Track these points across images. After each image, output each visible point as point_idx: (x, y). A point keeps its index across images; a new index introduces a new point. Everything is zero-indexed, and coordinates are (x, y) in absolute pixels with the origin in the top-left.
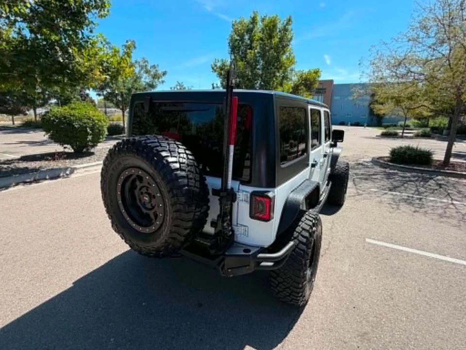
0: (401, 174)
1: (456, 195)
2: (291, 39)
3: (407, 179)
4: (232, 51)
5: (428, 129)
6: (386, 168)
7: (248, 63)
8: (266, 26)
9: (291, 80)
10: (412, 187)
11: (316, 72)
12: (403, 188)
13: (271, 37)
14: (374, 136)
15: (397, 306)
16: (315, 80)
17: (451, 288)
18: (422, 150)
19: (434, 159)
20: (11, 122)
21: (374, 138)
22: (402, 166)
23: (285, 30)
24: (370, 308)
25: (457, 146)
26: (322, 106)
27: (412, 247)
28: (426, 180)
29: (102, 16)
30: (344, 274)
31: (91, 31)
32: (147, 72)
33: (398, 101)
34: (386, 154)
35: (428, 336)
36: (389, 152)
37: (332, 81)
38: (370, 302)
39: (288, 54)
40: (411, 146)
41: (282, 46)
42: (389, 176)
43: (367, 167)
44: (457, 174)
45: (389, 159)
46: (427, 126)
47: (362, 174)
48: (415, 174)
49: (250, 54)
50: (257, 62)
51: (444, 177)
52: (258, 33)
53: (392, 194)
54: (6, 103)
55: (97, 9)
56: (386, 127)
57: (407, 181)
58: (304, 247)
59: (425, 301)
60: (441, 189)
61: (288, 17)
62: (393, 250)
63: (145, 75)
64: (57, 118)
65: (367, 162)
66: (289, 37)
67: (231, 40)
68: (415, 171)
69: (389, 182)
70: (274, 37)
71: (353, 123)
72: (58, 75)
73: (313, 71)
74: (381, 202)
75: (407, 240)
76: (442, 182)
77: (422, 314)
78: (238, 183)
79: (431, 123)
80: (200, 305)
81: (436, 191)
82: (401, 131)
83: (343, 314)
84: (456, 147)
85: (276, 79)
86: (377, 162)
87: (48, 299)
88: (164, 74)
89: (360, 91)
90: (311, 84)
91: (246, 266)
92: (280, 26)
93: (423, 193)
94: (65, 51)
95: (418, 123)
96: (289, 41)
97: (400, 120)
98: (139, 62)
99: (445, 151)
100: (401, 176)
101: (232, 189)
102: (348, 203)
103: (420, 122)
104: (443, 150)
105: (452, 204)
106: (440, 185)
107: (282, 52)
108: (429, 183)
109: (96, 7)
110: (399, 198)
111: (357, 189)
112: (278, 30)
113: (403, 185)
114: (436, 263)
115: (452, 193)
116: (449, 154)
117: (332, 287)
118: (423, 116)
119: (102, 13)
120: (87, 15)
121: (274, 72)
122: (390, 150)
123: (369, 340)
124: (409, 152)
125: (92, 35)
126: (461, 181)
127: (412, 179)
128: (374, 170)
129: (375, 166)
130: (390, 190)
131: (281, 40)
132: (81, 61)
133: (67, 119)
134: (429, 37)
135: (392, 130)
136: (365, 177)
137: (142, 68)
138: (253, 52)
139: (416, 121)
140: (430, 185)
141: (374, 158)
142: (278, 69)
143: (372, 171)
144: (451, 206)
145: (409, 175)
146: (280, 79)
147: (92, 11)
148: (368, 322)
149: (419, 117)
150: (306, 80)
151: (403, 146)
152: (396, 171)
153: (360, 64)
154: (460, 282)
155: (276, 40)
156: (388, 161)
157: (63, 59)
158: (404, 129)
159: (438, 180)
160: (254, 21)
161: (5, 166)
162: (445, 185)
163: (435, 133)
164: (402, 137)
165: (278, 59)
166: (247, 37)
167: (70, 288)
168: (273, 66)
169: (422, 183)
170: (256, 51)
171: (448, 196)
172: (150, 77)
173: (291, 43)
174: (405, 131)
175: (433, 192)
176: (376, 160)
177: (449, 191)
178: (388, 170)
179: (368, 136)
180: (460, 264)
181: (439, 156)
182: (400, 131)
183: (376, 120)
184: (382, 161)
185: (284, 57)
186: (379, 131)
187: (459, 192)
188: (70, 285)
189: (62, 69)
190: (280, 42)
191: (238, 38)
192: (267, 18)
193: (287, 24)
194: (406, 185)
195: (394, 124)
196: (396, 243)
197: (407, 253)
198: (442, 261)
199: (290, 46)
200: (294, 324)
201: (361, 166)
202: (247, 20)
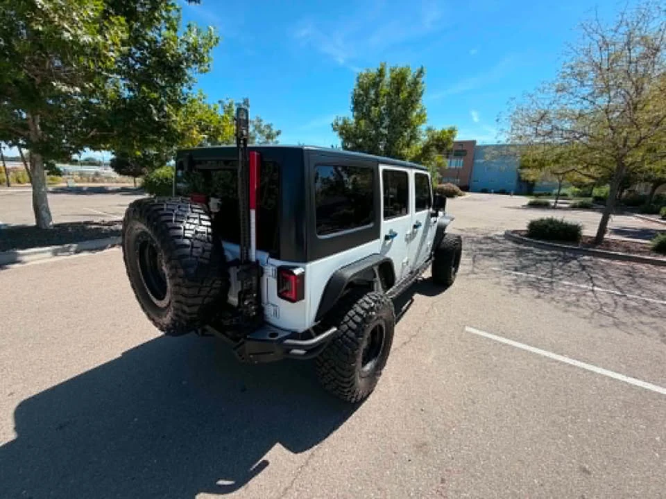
0: (537, 251)
1: (601, 280)
2: (422, 93)
3: (543, 258)
4: (354, 108)
5: (591, 199)
6: (519, 243)
7: (372, 121)
8: (393, 79)
9: (420, 140)
10: (545, 268)
11: (452, 131)
12: (534, 268)
13: (398, 91)
14: (520, 206)
15: (477, 413)
16: (449, 140)
17: (556, 396)
18: (569, 223)
19: (584, 234)
20: (133, 185)
21: (519, 208)
22: (540, 242)
23: (416, 83)
24: (442, 412)
25: (614, 219)
26: (412, 167)
27: (520, 341)
28: (566, 260)
29: (201, 72)
30: (424, 368)
31: (190, 88)
32: (261, 132)
33: (541, 165)
34: (523, 226)
35: (504, 457)
36: (526, 225)
37: (474, 142)
38: (444, 405)
39: (418, 110)
40: (555, 217)
41: (412, 100)
42: (520, 253)
43: (497, 241)
44: (610, 254)
45: (526, 233)
46: (590, 196)
47: (488, 250)
48: (555, 252)
49: (375, 111)
50: (381, 119)
51: (592, 257)
52: (385, 88)
53: (516, 275)
54: (128, 164)
55: (197, 63)
56: (537, 196)
57: (541, 260)
58: (353, 334)
59: (516, 410)
60: (584, 272)
61: (420, 67)
62: (496, 343)
63: (259, 135)
64: (159, 180)
65: (498, 236)
66: (420, 91)
67: (355, 95)
68: (556, 248)
69: (518, 261)
70: (402, 91)
71: (497, 190)
72: (154, 134)
73: (447, 130)
74: (498, 283)
75: (518, 331)
76: (589, 264)
77: (506, 427)
78: (267, 255)
79: (596, 192)
80: (243, 390)
81: (575, 274)
82: (554, 201)
83: (405, 417)
84: (612, 221)
85: (403, 139)
86: (511, 236)
87: (91, 368)
88: (278, 133)
89: (494, 152)
90: (444, 145)
91: (269, 353)
92: (410, 78)
93: (558, 275)
94: (160, 109)
95: (579, 192)
96: (420, 96)
97: (554, 188)
98: (253, 122)
99: (598, 225)
100: (537, 254)
101: (257, 261)
102: (458, 283)
103: (581, 191)
104: (596, 224)
105: (593, 291)
106: (584, 268)
107: (411, 108)
108: (570, 264)
109: (194, 62)
110: (523, 279)
111: (474, 266)
112: (407, 84)
113: (535, 265)
114: (548, 364)
115: (596, 278)
116: (602, 229)
117: (404, 383)
118: (583, 183)
119: (202, 68)
120: (187, 71)
121: (401, 133)
122: (529, 222)
123: (426, 454)
124: (551, 226)
125: (191, 91)
126: (613, 263)
127: (550, 258)
128: (504, 246)
129: (507, 241)
130: (516, 270)
131: (410, 95)
132: (178, 120)
133: (169, 181)
134: (584, 86)
135: (543, 200)
136: (489, 253)
137: (256, 128)
138: (377, 108)
139: (577, 189)
140: (570, 267)
141: (508, 231)
142: (405, 128)
143: (502, 246)
144: (590, 293)
145: (547, 252)
146: (407, 139)
147: (192, 66)
148: (432, 430)
149: (580, 185)
150: (438, 140)
151: (545, 218)
152: (532, 248)
153: (497, 120)
154: (572, 391)
155: (404, 95)
156: (525, 236)
157: (158, 118)
158: (557, 199)
159: (584, 260)
160: (381, 73)
161: (106, 227)
162: (592, 268)
163: (598, 204)
164: (554, 208)
165: (405, 117)
166: (372, 92)
167: (119, 358)
168: (401, 123)
169: (561, 264)
170: (382, 108)
171: (590, 281)
172: (264, 137)
173: (421, 98)
174: (559, 201)
175: (571, 275)
176: (510, 233)
177: (593, 275)
178: (521, 247)
179: (511, 206)
180: (578, 368)
181: (590, 231)
182: (552, 201)
183: (525, 188)
184: (516, 235)
185: (415, 114)
186: (526, 200)
187: (607, 277)
188: (118, 355)
189: (158, 128)
190: (408, 97)
191: (362, 92)
192: (397, 69)
193: (418, 76)
194: (538, 265)
195: (548, 192)
196: (503, 334)
197: (513, 348)
198: (557, 361)
199: (420, 102)
200: (342, 423)
201: (489, 241)
202: (374, 71)
